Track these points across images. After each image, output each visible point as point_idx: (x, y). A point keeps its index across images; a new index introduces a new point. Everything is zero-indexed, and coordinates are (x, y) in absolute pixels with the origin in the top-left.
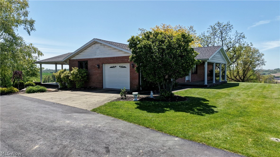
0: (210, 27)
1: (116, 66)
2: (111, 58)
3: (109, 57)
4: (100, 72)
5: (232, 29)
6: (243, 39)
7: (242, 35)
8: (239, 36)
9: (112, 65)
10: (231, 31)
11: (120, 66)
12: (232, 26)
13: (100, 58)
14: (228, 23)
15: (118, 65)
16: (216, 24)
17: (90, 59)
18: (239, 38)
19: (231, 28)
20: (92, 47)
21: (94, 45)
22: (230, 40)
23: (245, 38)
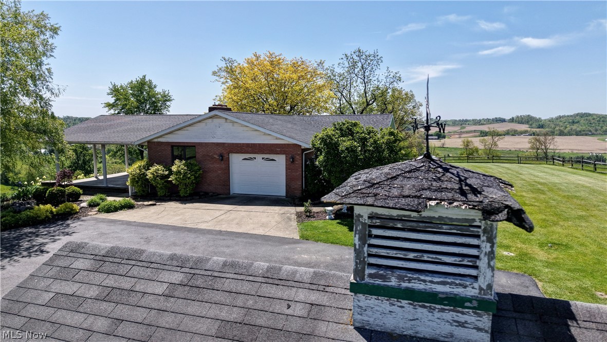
0: (345, 56)
1: (255, 158)
2: (248, 145)
3: (243, 144)
4: (223, 166)
5: (381, 64)
6: (399, 82)
7: (398, 75)
8: (391, 76)
9: (247, 156)
10: (379, 67)
11: (263, 158)
12: (381, 59)
13: (224, 144)
14: (376, 52)
15: (259, 157)
16: (354, 53)
17: (200, 144)
18: (392, 80)
19: (380, 61)
20: (206, 123)
21: (211, 119)
22: (379, 83)
23: (402, 81)
